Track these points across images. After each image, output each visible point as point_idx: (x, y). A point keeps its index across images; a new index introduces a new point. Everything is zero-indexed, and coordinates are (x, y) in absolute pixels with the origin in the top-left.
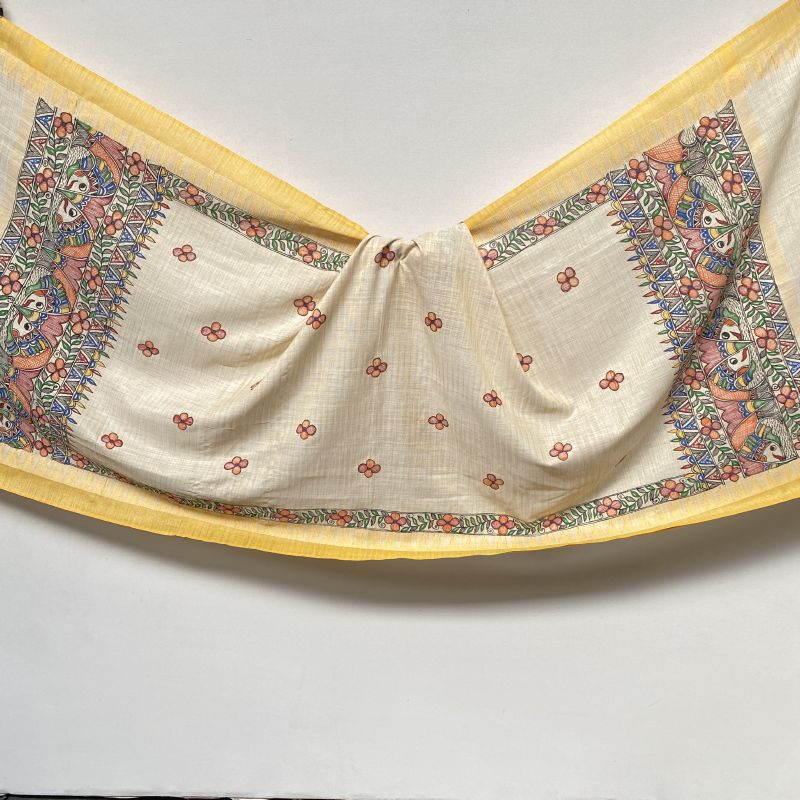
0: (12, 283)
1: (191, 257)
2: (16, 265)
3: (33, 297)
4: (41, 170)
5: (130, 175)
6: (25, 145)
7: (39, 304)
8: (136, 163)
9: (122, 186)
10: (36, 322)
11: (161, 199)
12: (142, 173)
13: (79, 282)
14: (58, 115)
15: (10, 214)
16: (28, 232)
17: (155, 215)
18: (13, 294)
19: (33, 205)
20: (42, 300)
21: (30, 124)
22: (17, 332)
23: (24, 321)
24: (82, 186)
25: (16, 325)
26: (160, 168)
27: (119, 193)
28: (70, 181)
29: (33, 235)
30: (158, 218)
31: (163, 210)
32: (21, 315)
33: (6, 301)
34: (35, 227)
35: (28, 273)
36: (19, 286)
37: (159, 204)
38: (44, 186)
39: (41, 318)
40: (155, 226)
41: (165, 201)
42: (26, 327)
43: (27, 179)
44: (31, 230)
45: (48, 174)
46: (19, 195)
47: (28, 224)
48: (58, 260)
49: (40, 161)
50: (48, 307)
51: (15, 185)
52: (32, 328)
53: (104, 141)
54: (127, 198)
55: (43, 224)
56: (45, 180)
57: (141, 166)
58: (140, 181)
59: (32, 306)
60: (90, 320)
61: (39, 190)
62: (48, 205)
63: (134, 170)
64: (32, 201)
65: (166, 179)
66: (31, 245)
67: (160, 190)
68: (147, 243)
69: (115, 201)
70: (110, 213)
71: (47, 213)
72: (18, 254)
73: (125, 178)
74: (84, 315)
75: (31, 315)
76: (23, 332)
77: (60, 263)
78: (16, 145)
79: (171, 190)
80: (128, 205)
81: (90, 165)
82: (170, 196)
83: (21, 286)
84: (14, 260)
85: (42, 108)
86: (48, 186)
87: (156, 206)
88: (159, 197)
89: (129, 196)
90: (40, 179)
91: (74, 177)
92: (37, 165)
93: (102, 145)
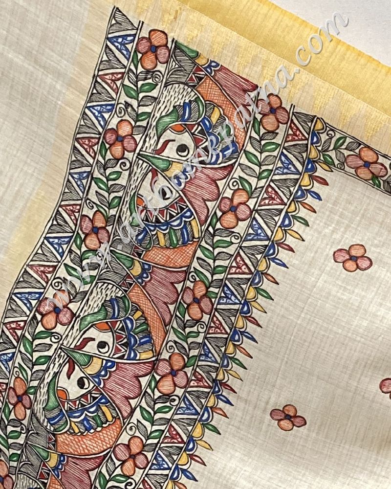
0: (56, 310)
1: (364, 263)
2: (65, 280)
3: (92, 333)
4: (113, 124)
5: (262, 131)
6: (86, 82)
7: (102, 345)
8: (273, 111)
9: (249, 148)
10: (98, 375)
11: (314, 169)
12: (283, 127)
13: (172, 307)
14: (145, 33)
15: (57, 196)
16: (87, 225)
17: (303, 196)
18: (60, 329)
19: (97, 181)
20: (108, 337)
21: (98, 48)
22: (65, 391)
23: (77, 374)
24: (182, 148)
25: (63, 381)
26: (312, 118)
27: (243, 160)
28: (162, 141)
29: (95, 230)
30: (309, 200)
31: (317, 187)
32: (72, 363)
33: (47, 341)
34: (99, 217)
35: (86, 293)
36: (68, 315)
37: (310, 176)
38: (118, 150)
39: (105, 368)
40: (303, 213)
41: (320, 172)
42: (81, 383)
43: (89, 138)
44: (92, 221)
45: (125, 130)
46: (73, 164)
47: (87, 211)
48: (137, 270)
49: (112, 108)
50: (118, 350)
51: (68, 149)
52: (89, 385)
53: (220, 75)
54: (257, 169)
55: (113, 212)
56: (120, 139)
57: (282, 116)
58: (278, 140)
59: (91, 348)
60: (189, 370)
61: (109, 156)
62: (123, 181)
63: (270, 122)
64: (96, 174)
65: (324, 137)
66: (92, 247)
67: (314, 154)
68: (290, 241)
69: (238, 173)
70: (228, 193)
71: (120, 194)
72: (68, 261)
73: (254, 135)
74: (178, 363)
75: (88, 364)
76: (74, 392)
77: (140, 276)
78: (71, 83)
79: (333, 154)
80: (259, 178)
81: (195, 115)
82: (330, 164)
83: (73, 315)
84: (62, 272)
85: (117, 22)
86: (124, 149)
87: (306, 181)
88: (310, 165)
89: (260, 165)
90: (110, 138)
91: (168, 135)
92: (106, 116)
93: (217, 82)
